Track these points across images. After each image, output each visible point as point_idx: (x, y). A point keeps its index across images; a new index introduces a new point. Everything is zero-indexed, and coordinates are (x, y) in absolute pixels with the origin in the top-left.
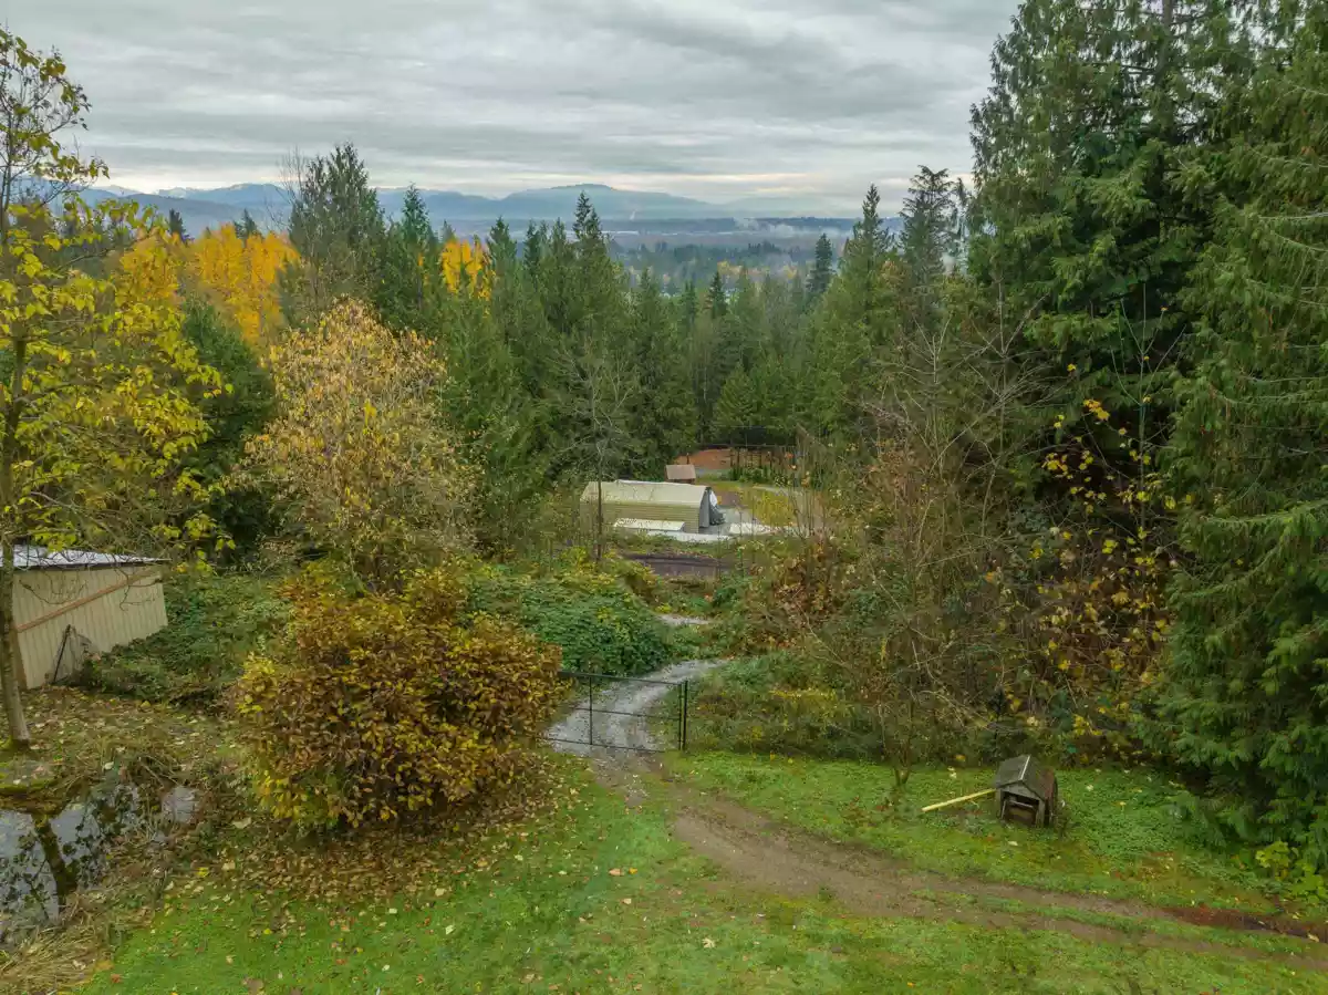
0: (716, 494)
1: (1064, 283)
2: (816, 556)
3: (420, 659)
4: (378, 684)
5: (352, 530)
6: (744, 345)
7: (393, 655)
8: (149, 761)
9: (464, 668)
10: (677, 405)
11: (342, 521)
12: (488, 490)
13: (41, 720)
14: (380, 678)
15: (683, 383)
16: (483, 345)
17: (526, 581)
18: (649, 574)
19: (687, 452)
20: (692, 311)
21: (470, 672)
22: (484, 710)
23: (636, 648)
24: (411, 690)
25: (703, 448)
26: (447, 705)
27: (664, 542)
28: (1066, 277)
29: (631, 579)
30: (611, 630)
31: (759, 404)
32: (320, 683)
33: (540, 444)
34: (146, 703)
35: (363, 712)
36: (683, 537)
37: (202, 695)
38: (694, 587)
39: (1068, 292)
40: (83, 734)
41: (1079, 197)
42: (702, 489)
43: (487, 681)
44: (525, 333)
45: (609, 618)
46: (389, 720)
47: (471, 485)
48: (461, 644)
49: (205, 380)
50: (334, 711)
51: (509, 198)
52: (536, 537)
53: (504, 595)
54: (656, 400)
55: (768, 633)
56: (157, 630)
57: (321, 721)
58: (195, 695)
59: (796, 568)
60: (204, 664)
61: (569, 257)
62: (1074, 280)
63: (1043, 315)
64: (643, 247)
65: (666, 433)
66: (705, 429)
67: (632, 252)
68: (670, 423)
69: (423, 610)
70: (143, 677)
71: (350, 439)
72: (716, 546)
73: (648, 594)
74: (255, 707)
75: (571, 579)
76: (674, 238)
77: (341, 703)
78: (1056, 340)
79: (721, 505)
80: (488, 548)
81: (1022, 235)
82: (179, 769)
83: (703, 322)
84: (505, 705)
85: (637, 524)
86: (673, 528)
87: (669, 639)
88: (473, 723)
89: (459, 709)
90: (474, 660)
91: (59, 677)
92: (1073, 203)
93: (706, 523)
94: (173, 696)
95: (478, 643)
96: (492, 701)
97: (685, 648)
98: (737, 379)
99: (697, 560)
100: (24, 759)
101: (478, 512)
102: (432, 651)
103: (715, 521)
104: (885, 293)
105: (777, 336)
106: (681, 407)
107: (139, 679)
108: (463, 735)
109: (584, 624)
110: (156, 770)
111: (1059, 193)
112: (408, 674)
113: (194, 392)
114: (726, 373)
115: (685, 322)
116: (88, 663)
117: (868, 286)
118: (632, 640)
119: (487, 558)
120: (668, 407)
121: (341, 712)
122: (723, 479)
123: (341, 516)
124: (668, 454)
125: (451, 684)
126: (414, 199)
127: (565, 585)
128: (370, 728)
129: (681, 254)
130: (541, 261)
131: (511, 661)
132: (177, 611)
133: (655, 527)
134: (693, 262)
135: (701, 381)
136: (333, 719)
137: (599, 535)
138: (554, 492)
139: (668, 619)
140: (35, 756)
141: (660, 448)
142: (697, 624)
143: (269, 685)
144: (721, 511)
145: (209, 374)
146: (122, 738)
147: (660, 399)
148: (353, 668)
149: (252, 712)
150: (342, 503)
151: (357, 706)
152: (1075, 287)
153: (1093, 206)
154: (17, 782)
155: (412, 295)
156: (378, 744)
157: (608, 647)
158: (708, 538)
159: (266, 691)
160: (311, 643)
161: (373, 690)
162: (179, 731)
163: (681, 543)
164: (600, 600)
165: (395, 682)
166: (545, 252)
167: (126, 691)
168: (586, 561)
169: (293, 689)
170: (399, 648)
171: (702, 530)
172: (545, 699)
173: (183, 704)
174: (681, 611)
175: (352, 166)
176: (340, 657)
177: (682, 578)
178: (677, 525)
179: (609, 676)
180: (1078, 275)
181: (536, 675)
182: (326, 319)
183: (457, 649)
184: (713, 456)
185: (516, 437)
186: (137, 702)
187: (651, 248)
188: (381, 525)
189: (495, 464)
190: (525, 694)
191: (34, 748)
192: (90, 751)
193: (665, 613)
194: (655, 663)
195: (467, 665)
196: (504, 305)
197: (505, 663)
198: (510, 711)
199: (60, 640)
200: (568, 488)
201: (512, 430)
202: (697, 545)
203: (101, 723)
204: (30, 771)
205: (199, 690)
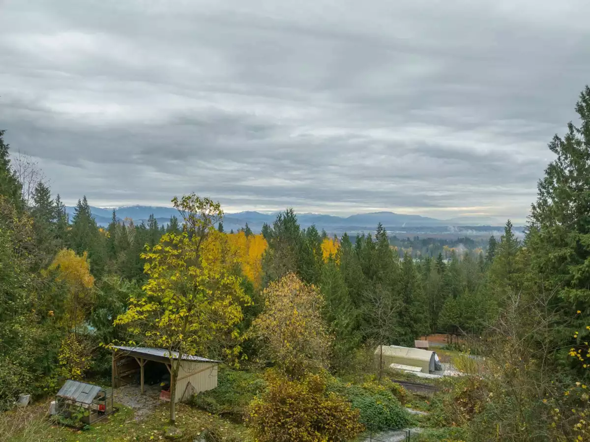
0: (438, 355)
1: (574, 276)
2: (476, 387)
3: (310, 406)
4: (295, 413)
5: (285, 357)
6: (453, 286)
7: (301, 403)
8: (213, 434)
9: (324, 412)
10: (420, 313)
11: (283, 353)
12: (335, 345)
13: (177, 414)
14: (296, 411)
15: (423, 303)
16: (336, 286)
17: (349, 385)
18: (403, 389)
19: (426, 335)
20: (428, 270)
21: (327, 414)
22: (330, 429)
23: (392, 418)
24: (306, 416)
25: (434, 333)
26: (317, 426)
27: (411, 376)
28: (574, 273)
29: (394, 391)
30: (382, 409)
31: (461, 314)
32: (276, 409)
33: (357, 327)
34: (210, 414)
35: (290, 422)
36: (420, 375)
37: (229, 413)
38: (423, 398)
39: (576, 279)
40: (190, 421)
41: (578, 242)
42: (431, 352)
43: (332, 418)
44: (353, 279)
45: (381, 404)
46: (298, 427)
47: (330, 343)
48: (324, 403)
49: (246, 300)
50: (280, 421)
51: (350, 217)
52: (353, 368)
53: (340, 390)
54: (411, 310)
55: (453, 420)
56: (213, 388)
57: (276, 423)
58: (227, 413)
59: (466, 392)
60: (230, 402)
61: (373, 248)
62: (578, 275)
63: (566, 288)
64: (408, 239)
65: (415, 325)
66: (435, 324)
67: (403, 241)
68: (416, 321)
69: (311, 389)
70: (210, 404)
71: (288, 323)
72: (435, 380)
73: (402, 398)
74: (256, 415)
75: (367, 386)
76: (422, 235)
77: (282, 418)
78: (571, 300)
79: (440, 361)
80: (334, 370)
81: (552, 257)
82: (222, 438)
83: (434, 275)
84: (339, 428)
85: (399, 367)
86: (417, 370)
87: (409, 418)
88: (326, 434)
89: (322, 427)
90: (328, 410)
91: (183, 400)
92: (574, 244)
93: (433, 369)
94: (219, 412)
95: (330, 403)
96: (334, 426)
97: (414, 422)
98: (450, 301)
99: (426, 386)
100: (173, 427)
101: (330, 354)
102: (314, 403)
103: (437, 368)
104: (517, 266)
105: (469, 282)
106: (423, 314)
107: (209, 404)
108: (322, 438)
109: (371, 405)
110: (215, 437)
111: (568, 240)
112: (305, 411)
113: (242, 303)
114: (445, 298)
115: (425, 274)
116: (193, 396)
117: (509, 263)
118: (391, 415)
119: (334, 374)
120: (416, 314)
121: (282, 421)
122: (443, 348)
123: (282, 352)
124: (417, 335)
125: (320, 417)
126: (313, 228)
127: (365, 388)
128: (291, 428)
129: (426, 242)
130: (362, 249)
131: (341, 411)
132: (221, 382)
133: (408, 369)
134: (431, 246)
135: (433, 301)
136: (279, 423)
137: (381, 369)
138: (363, 349)
139: (410, 410)
140: (176, 426)
141: (412, 332)
142: (422, 414)
143: (260, 407)
144: (440, 364)
145: (248, 298)
146: (203, 425)
147: (412, 310)
148: (287, 406)
149: (255, 416)
150: (283, 346)
151: (288, 420)
152: (578, 279)
153: (584, 246)
154: (171, 434)
155: (310, 263)
156: (293, 435)
157: (381, 416)
158: (432, 376)
159: (259, 410)
160: (274, 394)
161: (294, 414)
162: (221, 425)
163: (419, 377)
164: (377, 396)
165: (301, 412)
166: (363, 245)
167: (204, 408)
168: (375, 380)
169: (268, 410)
170: (303, 401)
171: (430, 372)
172: (353, 429)
173: (222, 416)
174: (416, 407)
175: (292, 216)
176: (283, 402)
177: (418, 393)
178: (418, 369)
179: (381, 429)
180: (579, 273)
181: (350, 419)
182: (284, 279)
183: (322, 404)
184: (438, 337)
185: (348, 324)
186: (207, 413)
187: (412, 239)
188: (296, 356)
189: (339, 335)
190: (346, 425)
191: (176, 423)
192: (193, 428)
193: (409, 408)
194: (400, 426)
195: (326, 411)
196: (345, 267)
197: (339, 412)
198: (339, 431)
199: (185, 387)
200: (368, 347)
201: (346, 321)
202: (426, 379)
203: (196, 419)
204: (175, 431)
205: (229, 411)
